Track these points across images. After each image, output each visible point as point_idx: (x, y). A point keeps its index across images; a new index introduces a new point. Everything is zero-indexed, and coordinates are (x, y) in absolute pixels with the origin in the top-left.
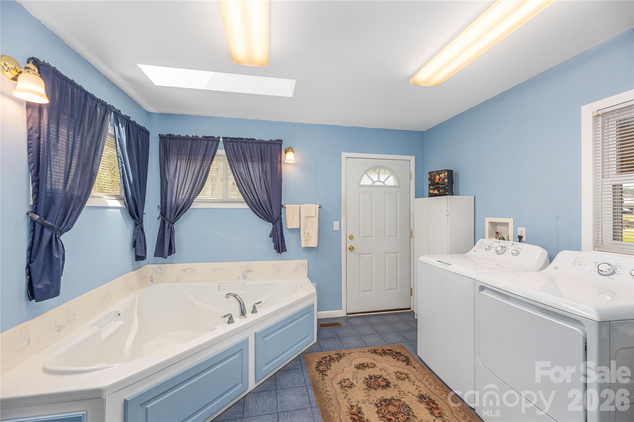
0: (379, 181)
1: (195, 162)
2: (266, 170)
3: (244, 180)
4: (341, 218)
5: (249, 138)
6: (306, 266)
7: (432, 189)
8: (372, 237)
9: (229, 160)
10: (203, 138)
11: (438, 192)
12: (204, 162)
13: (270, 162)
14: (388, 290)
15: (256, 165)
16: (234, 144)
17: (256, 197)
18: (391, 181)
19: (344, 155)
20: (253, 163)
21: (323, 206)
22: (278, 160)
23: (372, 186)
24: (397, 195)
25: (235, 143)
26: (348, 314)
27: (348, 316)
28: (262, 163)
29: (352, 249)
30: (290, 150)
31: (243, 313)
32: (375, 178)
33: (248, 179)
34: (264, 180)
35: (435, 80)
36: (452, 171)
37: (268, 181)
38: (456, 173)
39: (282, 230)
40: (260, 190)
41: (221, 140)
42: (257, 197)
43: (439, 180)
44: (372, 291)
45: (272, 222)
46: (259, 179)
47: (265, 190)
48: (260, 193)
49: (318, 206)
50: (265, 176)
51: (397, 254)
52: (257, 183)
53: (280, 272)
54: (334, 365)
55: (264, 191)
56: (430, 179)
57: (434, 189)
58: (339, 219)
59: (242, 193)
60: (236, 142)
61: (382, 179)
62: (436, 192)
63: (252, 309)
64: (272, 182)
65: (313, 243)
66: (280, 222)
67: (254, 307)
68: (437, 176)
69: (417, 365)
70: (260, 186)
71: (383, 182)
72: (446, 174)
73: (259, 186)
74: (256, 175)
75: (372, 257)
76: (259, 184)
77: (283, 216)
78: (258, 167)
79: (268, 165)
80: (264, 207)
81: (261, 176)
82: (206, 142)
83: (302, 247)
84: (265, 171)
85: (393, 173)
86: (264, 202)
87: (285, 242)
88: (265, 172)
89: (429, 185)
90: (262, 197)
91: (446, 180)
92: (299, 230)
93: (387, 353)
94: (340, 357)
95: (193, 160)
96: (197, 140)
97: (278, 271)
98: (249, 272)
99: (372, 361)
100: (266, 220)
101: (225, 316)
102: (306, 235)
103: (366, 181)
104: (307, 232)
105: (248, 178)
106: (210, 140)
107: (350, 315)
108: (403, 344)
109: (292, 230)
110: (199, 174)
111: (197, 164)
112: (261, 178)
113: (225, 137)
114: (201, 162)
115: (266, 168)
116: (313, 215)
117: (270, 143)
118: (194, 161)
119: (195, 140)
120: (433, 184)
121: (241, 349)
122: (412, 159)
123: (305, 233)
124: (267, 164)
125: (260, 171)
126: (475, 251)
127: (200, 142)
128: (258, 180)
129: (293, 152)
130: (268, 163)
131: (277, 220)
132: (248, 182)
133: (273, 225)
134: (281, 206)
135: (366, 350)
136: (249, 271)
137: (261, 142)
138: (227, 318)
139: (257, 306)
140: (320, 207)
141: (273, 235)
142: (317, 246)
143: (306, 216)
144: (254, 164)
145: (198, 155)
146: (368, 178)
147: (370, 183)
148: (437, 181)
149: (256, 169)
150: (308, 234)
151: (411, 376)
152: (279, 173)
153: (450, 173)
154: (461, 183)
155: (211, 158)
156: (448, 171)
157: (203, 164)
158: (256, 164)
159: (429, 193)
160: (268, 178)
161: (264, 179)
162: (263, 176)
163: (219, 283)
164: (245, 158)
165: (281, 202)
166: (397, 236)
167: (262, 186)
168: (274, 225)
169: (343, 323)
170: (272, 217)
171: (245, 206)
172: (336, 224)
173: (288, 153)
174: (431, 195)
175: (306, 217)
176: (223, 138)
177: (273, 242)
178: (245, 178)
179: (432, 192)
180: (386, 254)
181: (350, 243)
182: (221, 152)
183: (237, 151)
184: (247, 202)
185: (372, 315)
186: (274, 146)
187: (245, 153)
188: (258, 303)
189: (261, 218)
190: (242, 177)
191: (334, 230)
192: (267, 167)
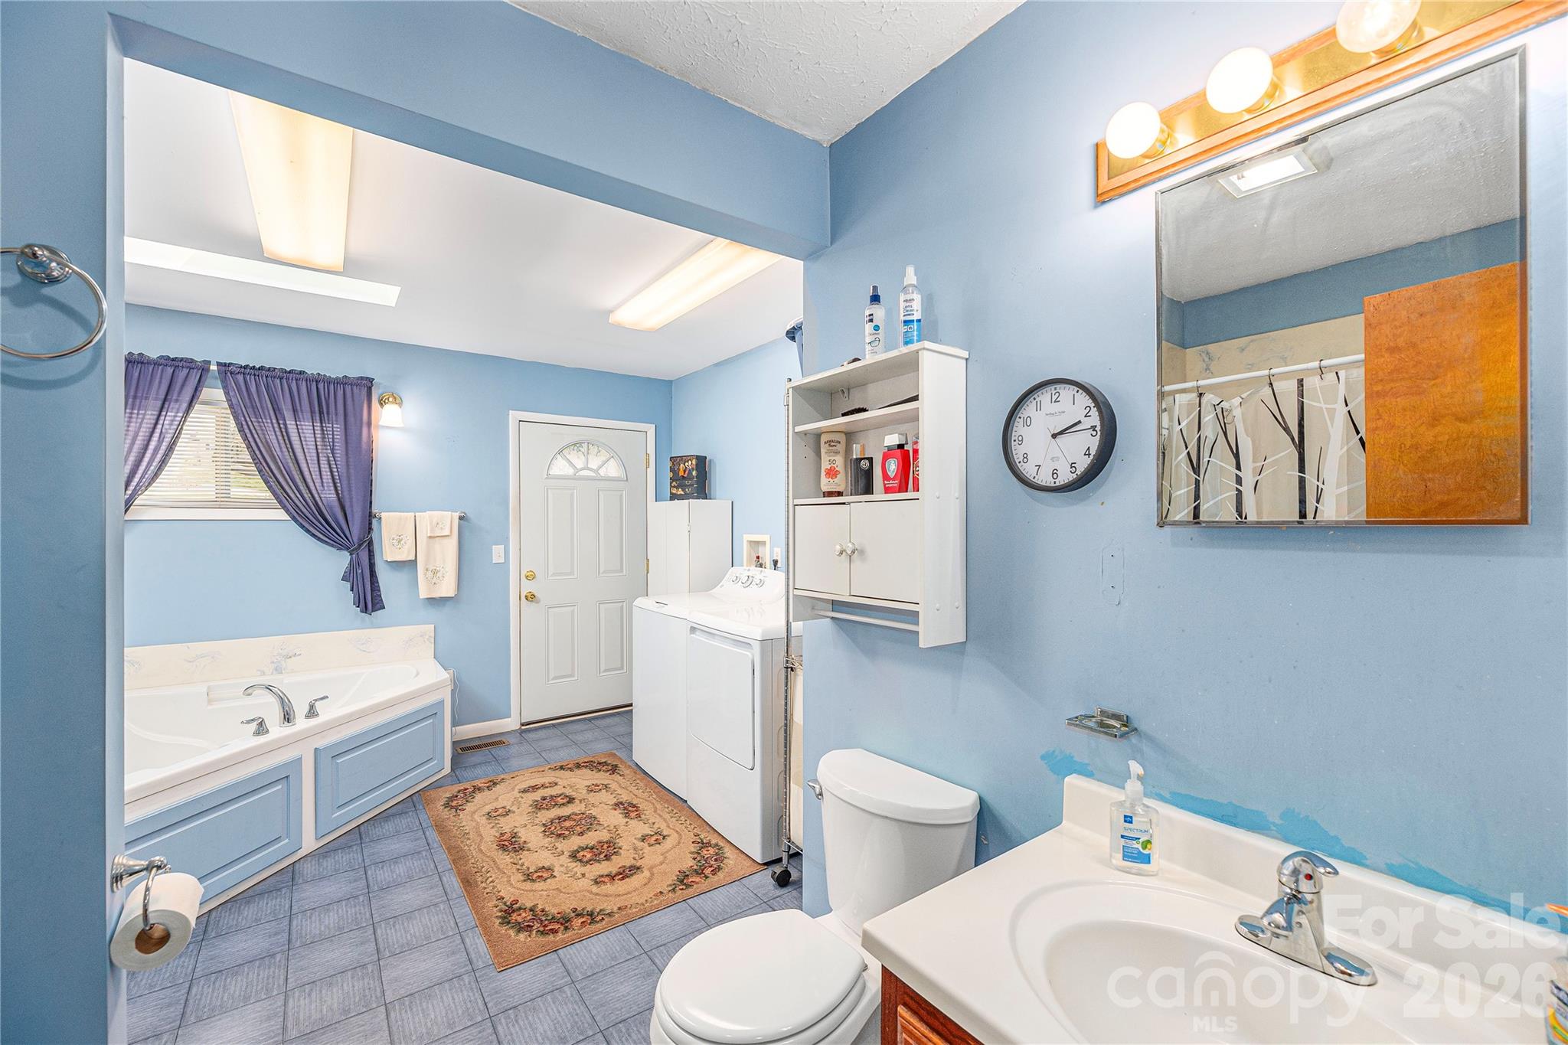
0: (587, 468)
1: (138, 414)
2: (333, 438)
3: (276, 459)
4: (508, 538)
5: (288, 370)
6: (430, 637)
7: (674, 487)
8: (572, 573)
9: (235, 412)
10: (162, 361)
11: (683, 493)
12: (164, 413)
13: (343, 423)
14: (605, 671)
15: (306, 426)
16: (248, 379)
17: (307, 496)
18: (613, 469)
19: (514, 416)
20: (300, 421)
21: (470, 515)
22: (361, 419)
23: (574, 478)
24: (621, 496)
25: (253, 377)
26: (522, 725)
27: (523, 727)
28: (321, 423)
29: (531, 597)
30: (391, 399)
31: (288, 718)
32: (579, 464)
33: (288, 457)
34: (329, 461)
35: (654, 321)
36: (706, 457)
37: (338, 463)
38: (710, 461)
39: (372, 566)
40: (319, 481)
41: (214, 367)
42: (310, 495)
43: (685, 471)
44: (574, 677)
45: (347, 548)
46: (315, 458)
47: (330, 481)
48: (318, 488)
49: (456, 515)
50: (329, 451)
51: (621, 604)
52: (310, 468)
53: (369, 652)
54: (478, 796)
55: (328, 483)
56: (672, 470)
57: (677, 487)
58: (505, 541)
59: (270, 488)
60: (255, 375)
61: (593, 465)
62: (680, 492)
63: (306, 709)
64: (348, 466)
65: (447, 588)
66: (369, 550)
67: (312, 707)
68: (682, 465)
69: (627, 772)
70: (318, 473)
71: (596, 471)
72: (694, 462)
73: (314, 471)
74: (308, 449)
75: (573, 611)
76: (314, 468)
77: (374, 535)
78: (312, 432)
79: (338, 428)
80: (328, 517)
81: (319, 451)
82: (170, 370)
83: (421, 597)
84: (331, 440)
85: (614, 454)
86: (330, 508)
87: (380, 591)
88: (331, 444)
89: (671, 479)
90: (322, 496)
91: (694, 473)
92: (413, 563)
93: (583, 766)
94: (495, 784)
95: (133, 409)
96: (142, 363)
97: (364, 651)
98: (290, 657)
99: (554, 779)
100: (332, 546)
101: (248, 722)
102: (430, 574)
103: (560, 467)
104: (431, 568)
105: (287, 453)
106: (183, 367)
107: (528, 727)
108: (615, 752)
109: (398, 565)
110: (149, 441)
111: (143, 419)
112: (320, 455)
113: (225, 363)
114: (156, 413)
115: (333, 435)
116: (446, 532)
117: (344, 382)
118: (136, 412)
119: (138, 363)
120: (678, 480)
121: (287, 777)
122: (651, 429)
123: (427, 570)
124: (335, 426)
125: (318, 440)
126: (723, 586)
127: (153, 370)
128: (311, 460)
129: (400, 404)
130: (337, 424)
131: (360, 545)
132: (287, 463)
133: (351, 554)
134: (371, 516)
135: (547, 768)
136: (290, 655)
137: (318, 380)
138: (254, 726)
139: (317, 704)
140: (461, 518)
141: (352, 574)
142: (456, 595)
143: (429, 535)
144: (303, 423)
145: (147, 398)
146: (565, 463)
147: (570, 471)
148: (681, 473)
149: (307, 435)
150: (435, 572)
151: (613, 786)
152: (364, 446)
153: (701, 461)
154: (720, 478)
155: (185, 405)
156: (698, 458)
157: (162, 418)
158: (307, 424)
159: (671, 493)
160: (338, 455)
161: (328, 457)
162: (325, 451)
163: (209, 688)
164: (277, 411)
165: (371, 507)
166: (621, 570)
167: (323, 473)
168: (354, 556)
169: (512, 740)
170: (349, 536)
171: (281, 514)
172: (497, 551)
173: (387, 407)
174: (673, 497)
175: (430, 537)
176: (219, 364)
177: (352, 590)
178: (279, 453)
179: (674, 491)
180: (601, 605)
181: (528, 587)
182: (214, 393)
183: (259, 396)
184: (284, 507)
185: (572, 722)
186: (352, 389)
187: (279, 401)
188: (322, 699)
189: (319, 539)
190: (271, 451)
191: (494, 562)
192: (335, 433)
